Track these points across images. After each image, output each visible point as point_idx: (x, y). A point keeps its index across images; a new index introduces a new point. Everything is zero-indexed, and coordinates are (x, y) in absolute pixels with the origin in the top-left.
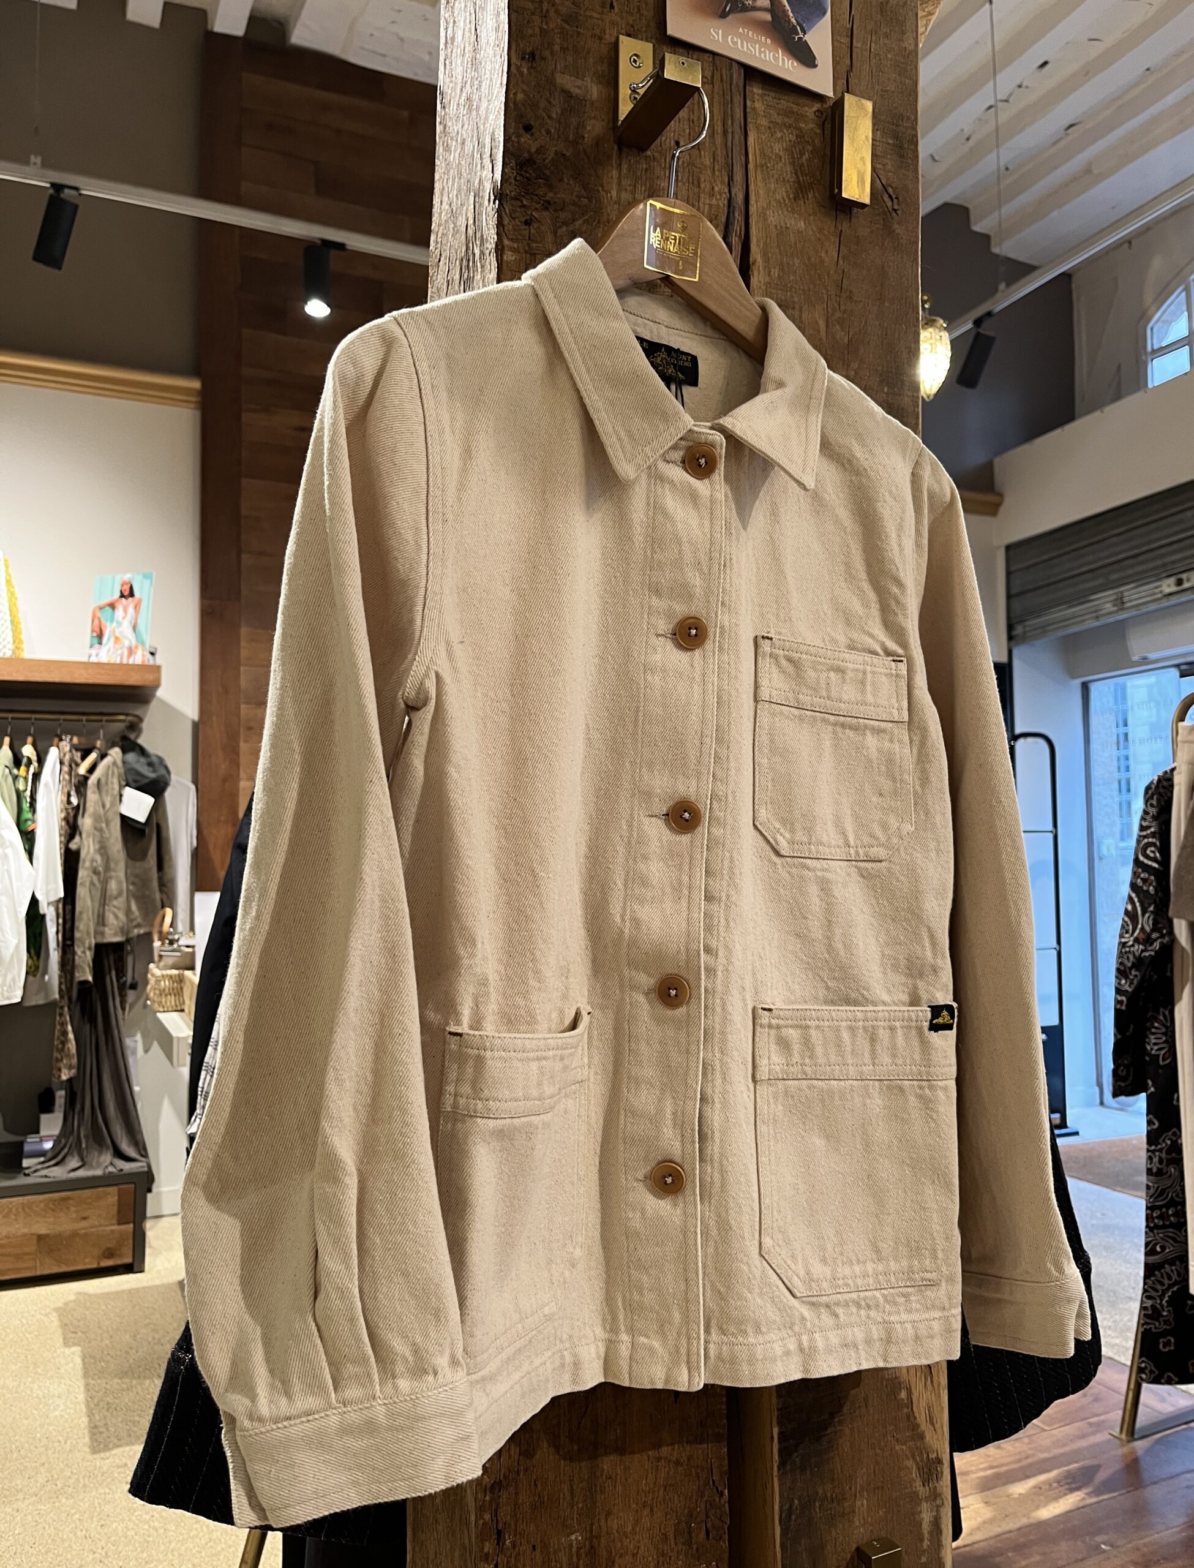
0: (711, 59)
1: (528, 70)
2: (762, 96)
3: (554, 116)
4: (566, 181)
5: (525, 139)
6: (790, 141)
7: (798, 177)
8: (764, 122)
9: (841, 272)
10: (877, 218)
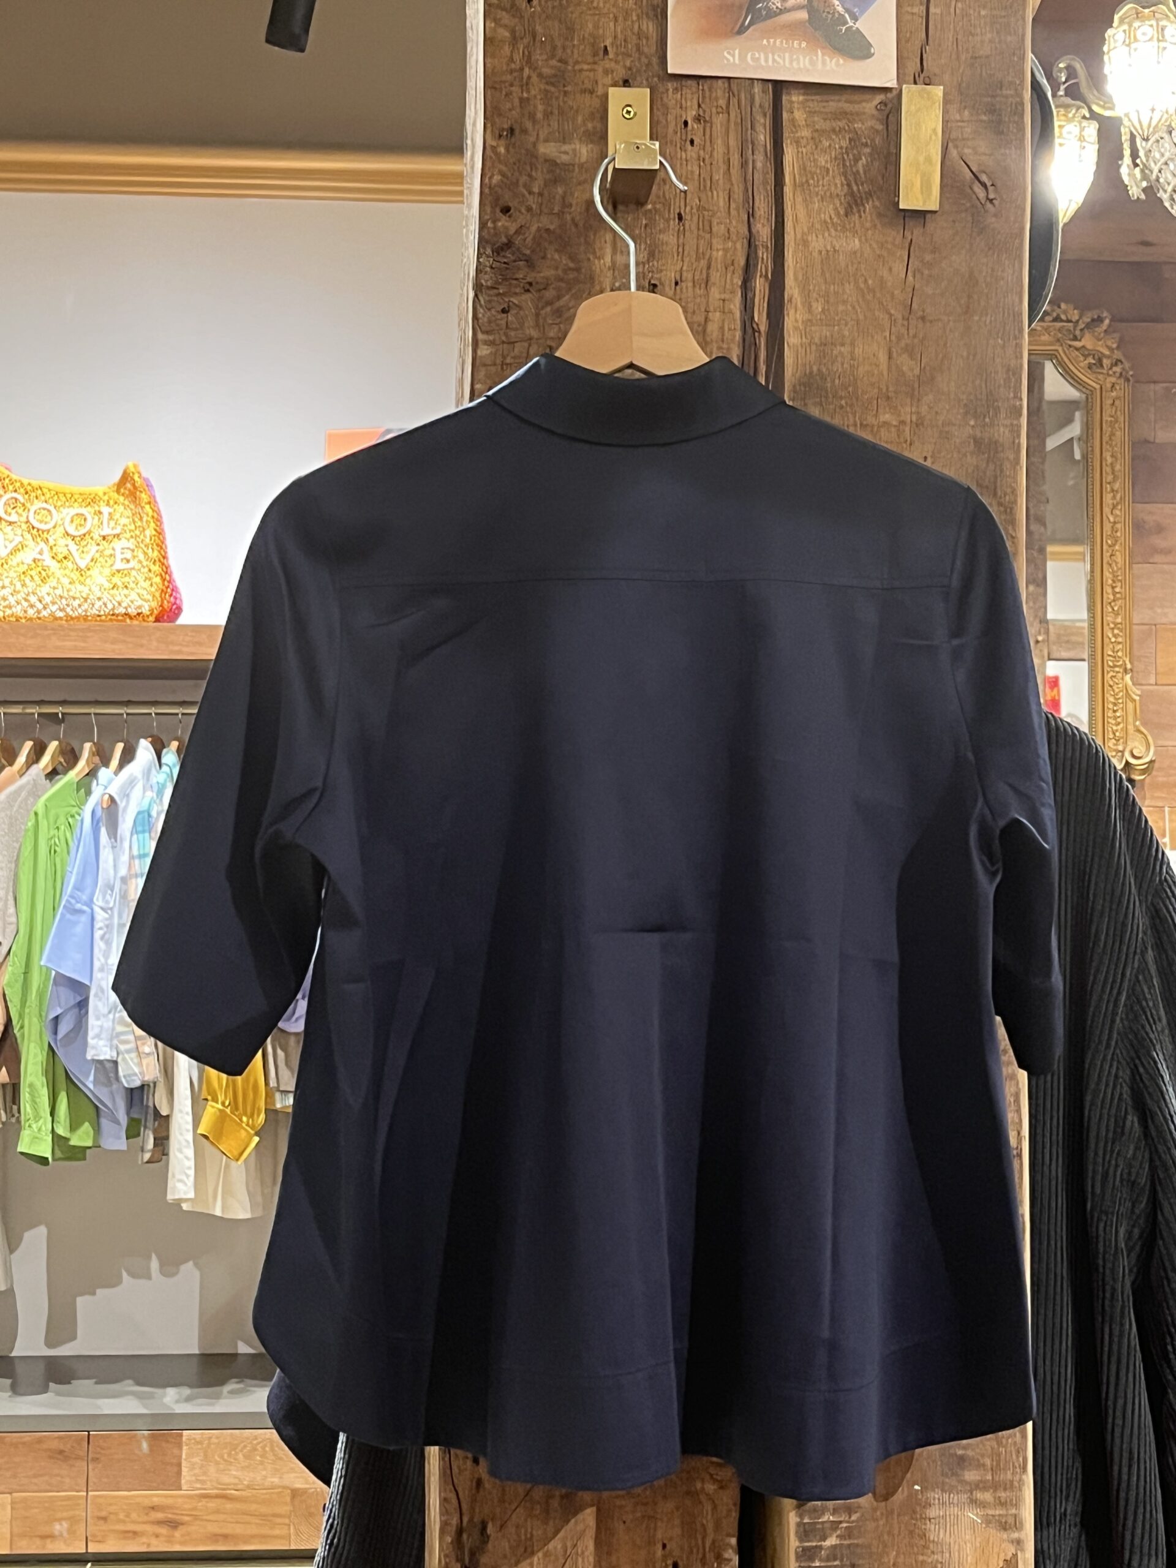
0: (726, 85)
1: (507, 150)
2: (802, 103)
3: (536, 190)
4: (549, 256)
5: (503, 222)
6: (841, 148)
7: (852, 189)
8: (805, 133)
9: (910, 290)
10: (963, 215)
